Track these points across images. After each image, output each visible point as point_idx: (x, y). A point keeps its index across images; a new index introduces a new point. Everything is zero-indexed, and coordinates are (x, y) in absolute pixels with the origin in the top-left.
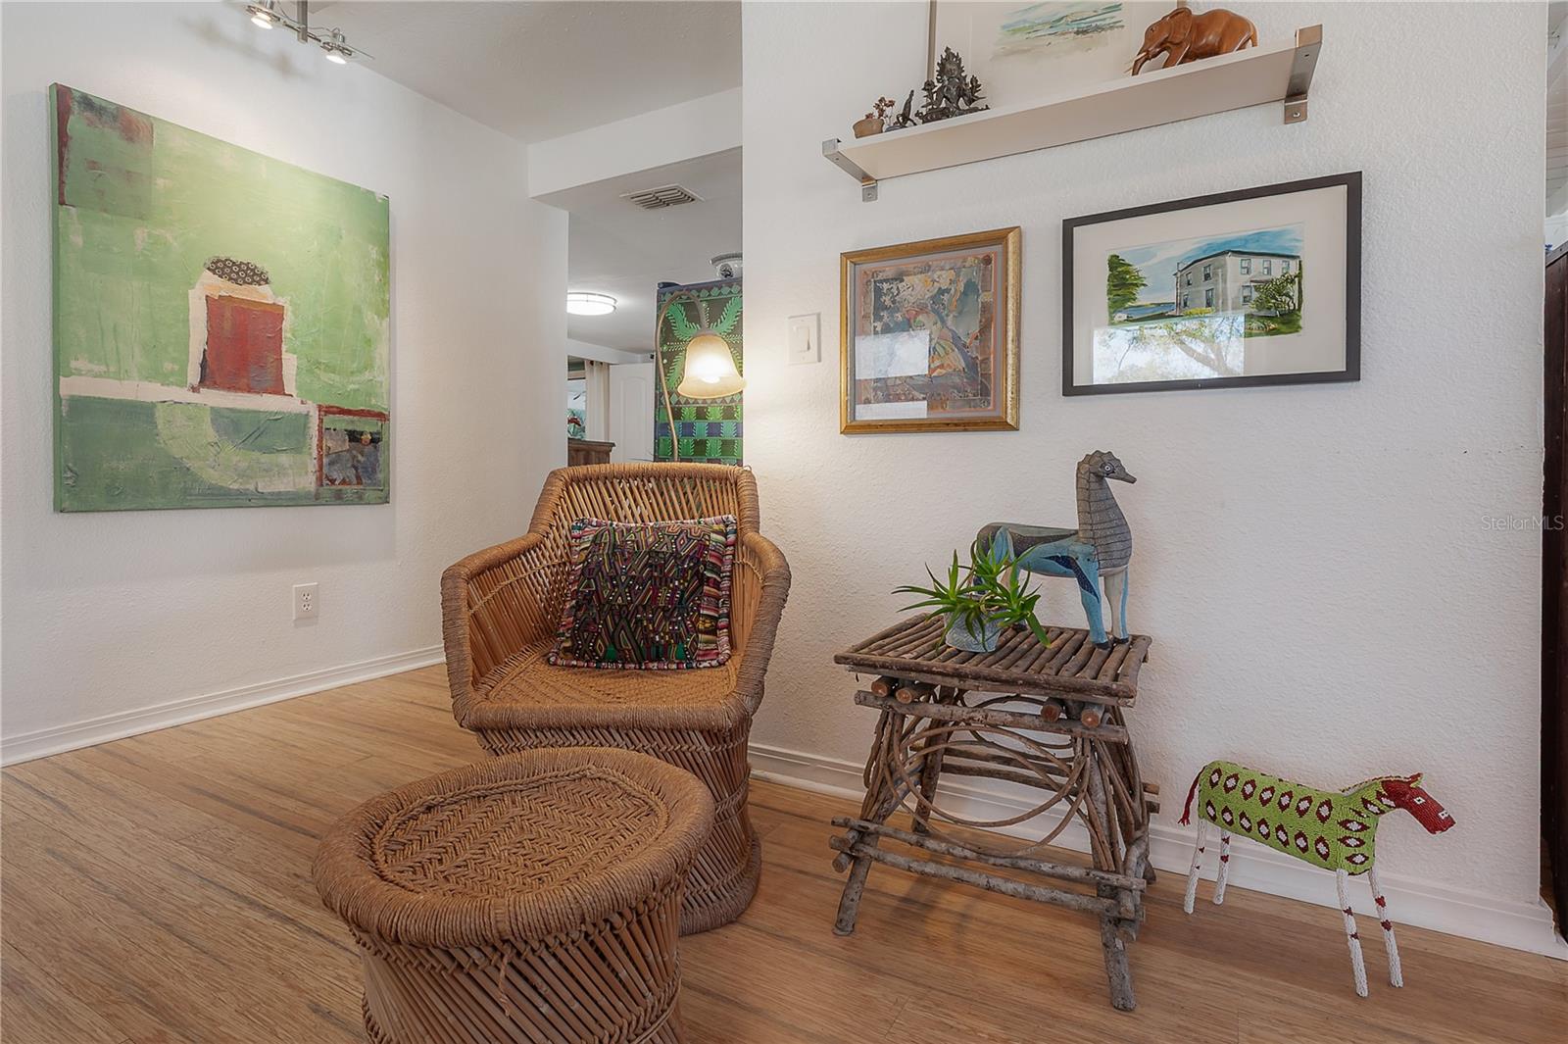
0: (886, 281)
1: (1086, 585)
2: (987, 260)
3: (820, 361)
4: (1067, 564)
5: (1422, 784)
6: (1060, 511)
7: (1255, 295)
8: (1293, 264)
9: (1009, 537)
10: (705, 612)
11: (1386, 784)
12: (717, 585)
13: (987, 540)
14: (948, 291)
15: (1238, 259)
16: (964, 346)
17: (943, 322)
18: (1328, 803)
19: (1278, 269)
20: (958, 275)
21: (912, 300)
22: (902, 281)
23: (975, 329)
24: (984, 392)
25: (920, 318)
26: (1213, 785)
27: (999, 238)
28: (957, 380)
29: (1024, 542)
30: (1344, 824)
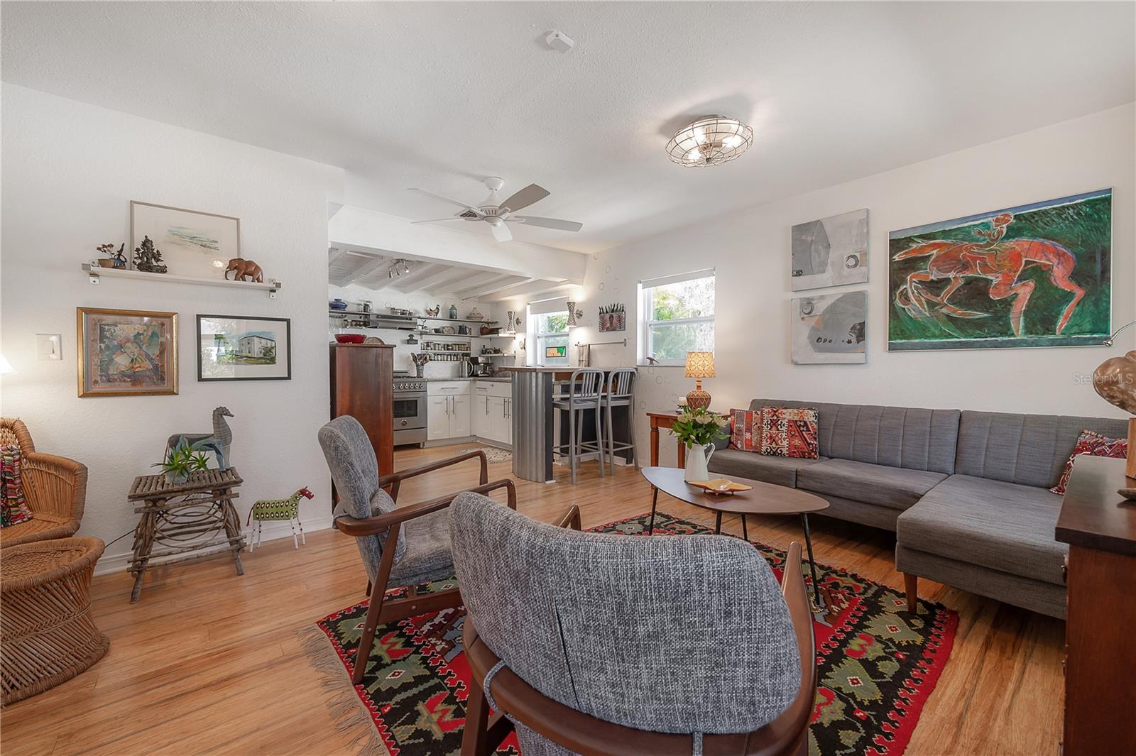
0: (108, 325)
1: (218, 452)
2: (163, 325)
3: (61, 359)
4: (211, 446)
5: (308, 489)
6: (205, 426)
7: (263, 351)
8: (273, 343)
9: (185, 439)
10: (11, 497)
11: (300, 491)
12: (12, 482)
13: (174, 441)
14: (142, 334)
15: (258, 339)
16: (152, 359)
17: (141, 348)
18: (288, 502)
19: (269, 344)
20: (148, 328)
21: (123, 336)
22: (117, 326)
23: (157, 352)
24: (162, 379)
25: (127, 344)
26: (257, 508)
27: (169, 316)
28: (148, 373)
29: (192, 440)
30: (291, 505)
